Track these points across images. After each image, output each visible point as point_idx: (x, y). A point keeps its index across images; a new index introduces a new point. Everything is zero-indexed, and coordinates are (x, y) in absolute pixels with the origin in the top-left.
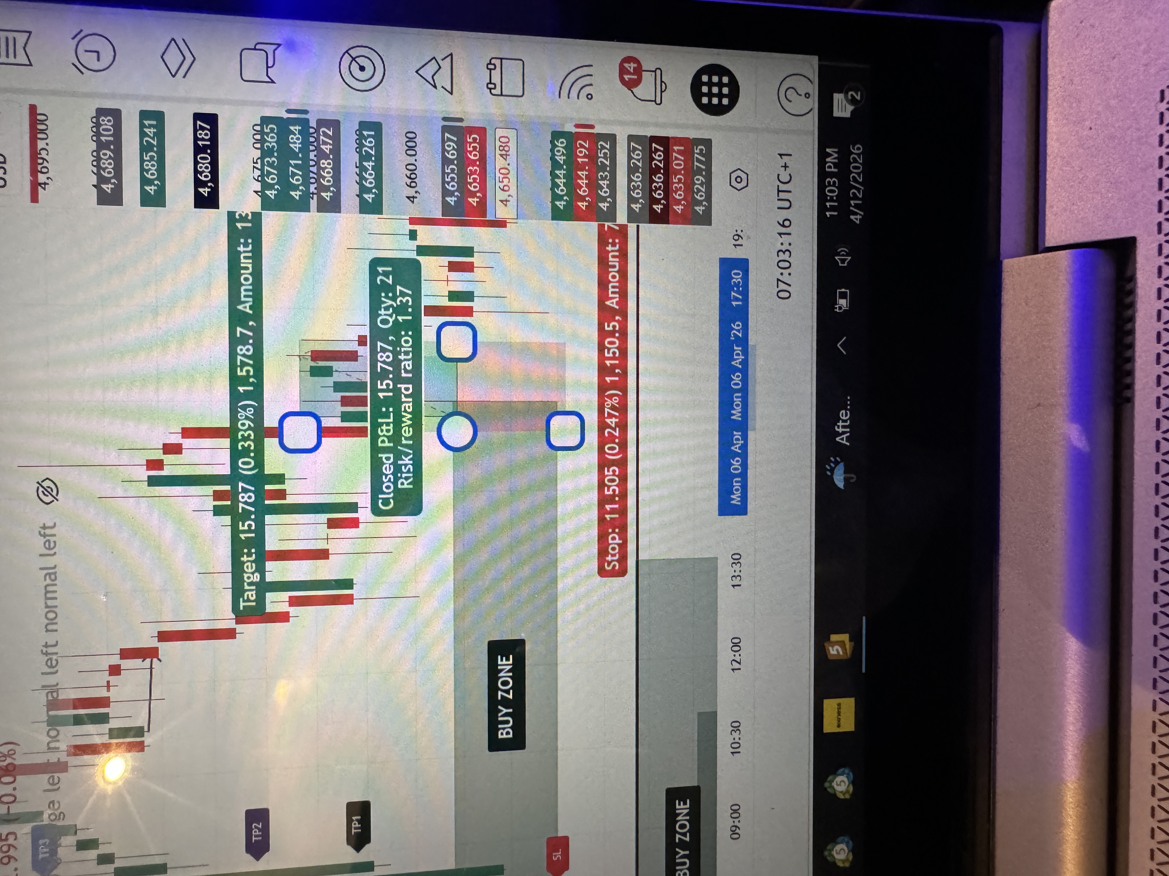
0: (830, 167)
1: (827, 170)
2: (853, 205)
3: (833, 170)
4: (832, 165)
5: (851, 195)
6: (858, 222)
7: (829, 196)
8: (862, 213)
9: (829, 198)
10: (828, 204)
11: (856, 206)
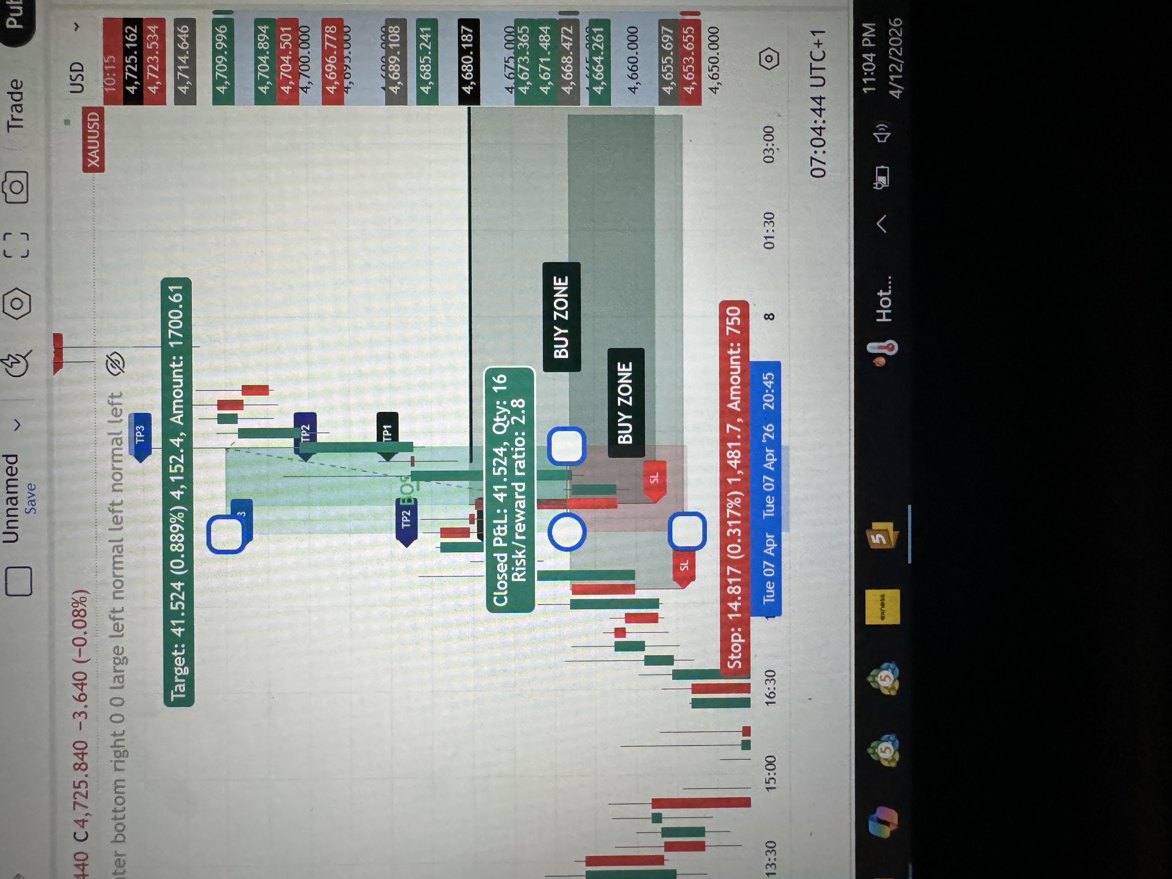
0: (866, 42)
1: (864, 45)
2: (892, 80)
3: (870, 45)
4: (868, 40)
5: (890, 70)
6: (898, 97)
7: (866, 72)
8: (903, 88)
9: (865, 74)
10: (865, 80)
11: (896, 81)
